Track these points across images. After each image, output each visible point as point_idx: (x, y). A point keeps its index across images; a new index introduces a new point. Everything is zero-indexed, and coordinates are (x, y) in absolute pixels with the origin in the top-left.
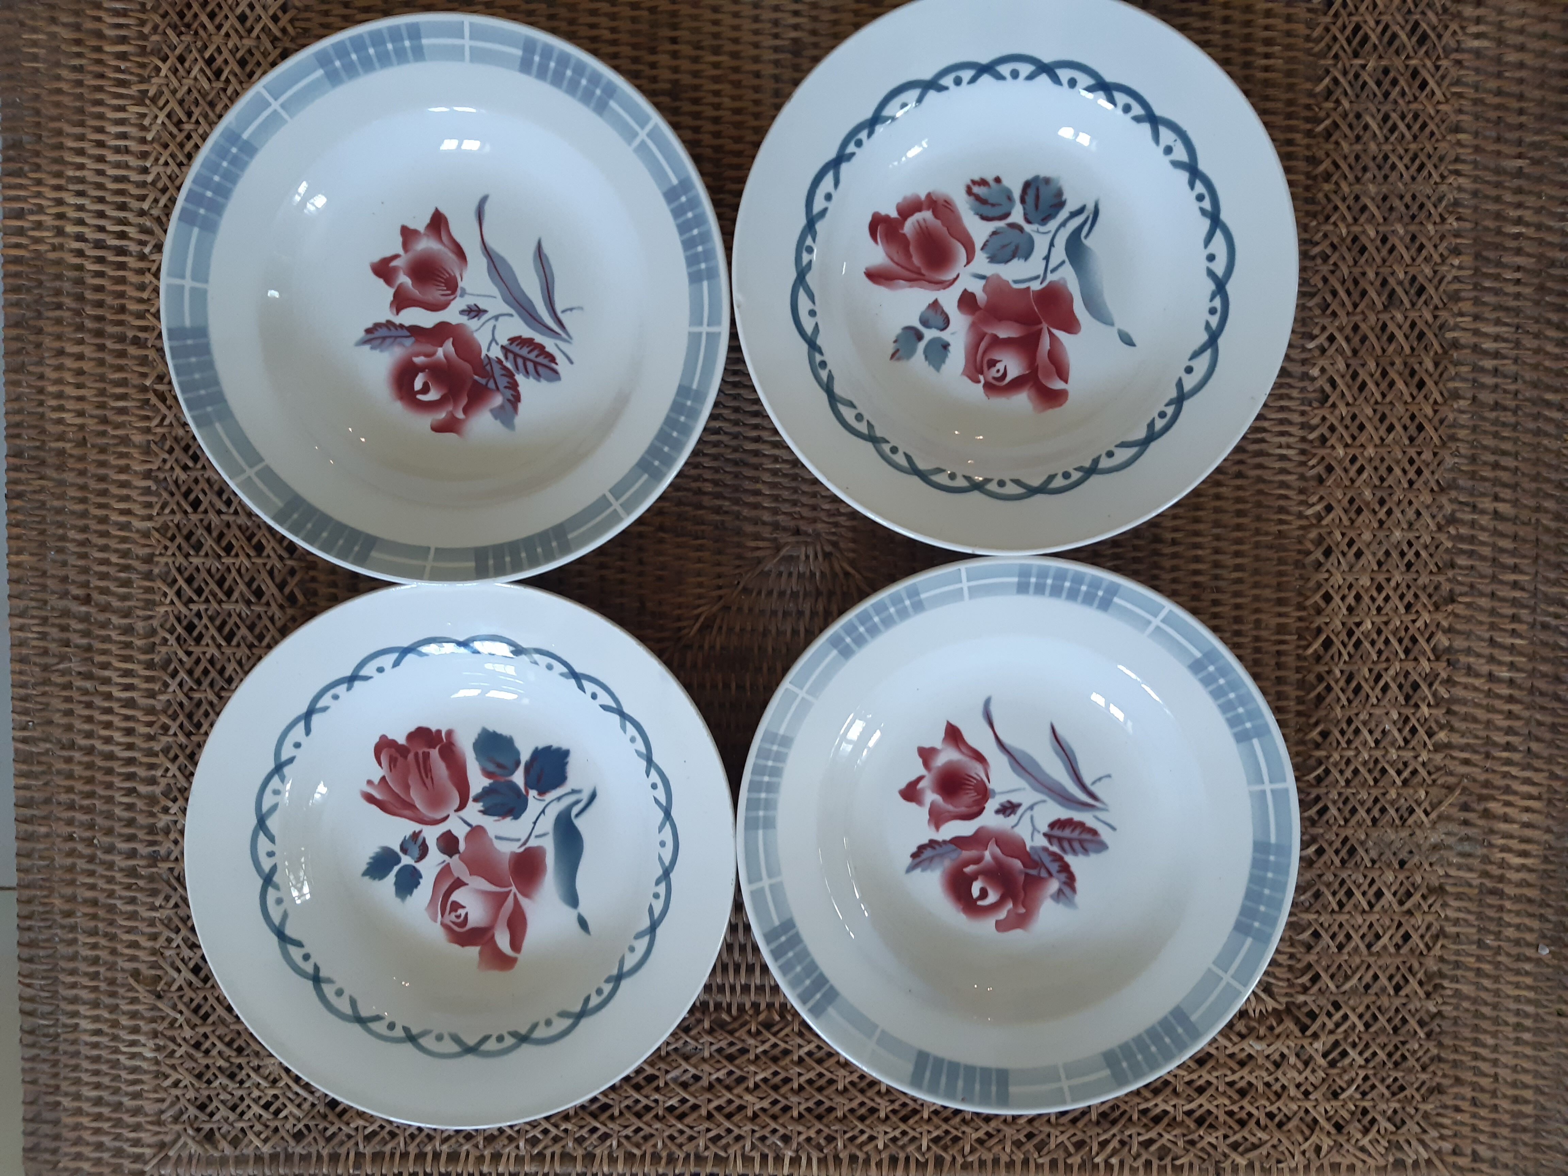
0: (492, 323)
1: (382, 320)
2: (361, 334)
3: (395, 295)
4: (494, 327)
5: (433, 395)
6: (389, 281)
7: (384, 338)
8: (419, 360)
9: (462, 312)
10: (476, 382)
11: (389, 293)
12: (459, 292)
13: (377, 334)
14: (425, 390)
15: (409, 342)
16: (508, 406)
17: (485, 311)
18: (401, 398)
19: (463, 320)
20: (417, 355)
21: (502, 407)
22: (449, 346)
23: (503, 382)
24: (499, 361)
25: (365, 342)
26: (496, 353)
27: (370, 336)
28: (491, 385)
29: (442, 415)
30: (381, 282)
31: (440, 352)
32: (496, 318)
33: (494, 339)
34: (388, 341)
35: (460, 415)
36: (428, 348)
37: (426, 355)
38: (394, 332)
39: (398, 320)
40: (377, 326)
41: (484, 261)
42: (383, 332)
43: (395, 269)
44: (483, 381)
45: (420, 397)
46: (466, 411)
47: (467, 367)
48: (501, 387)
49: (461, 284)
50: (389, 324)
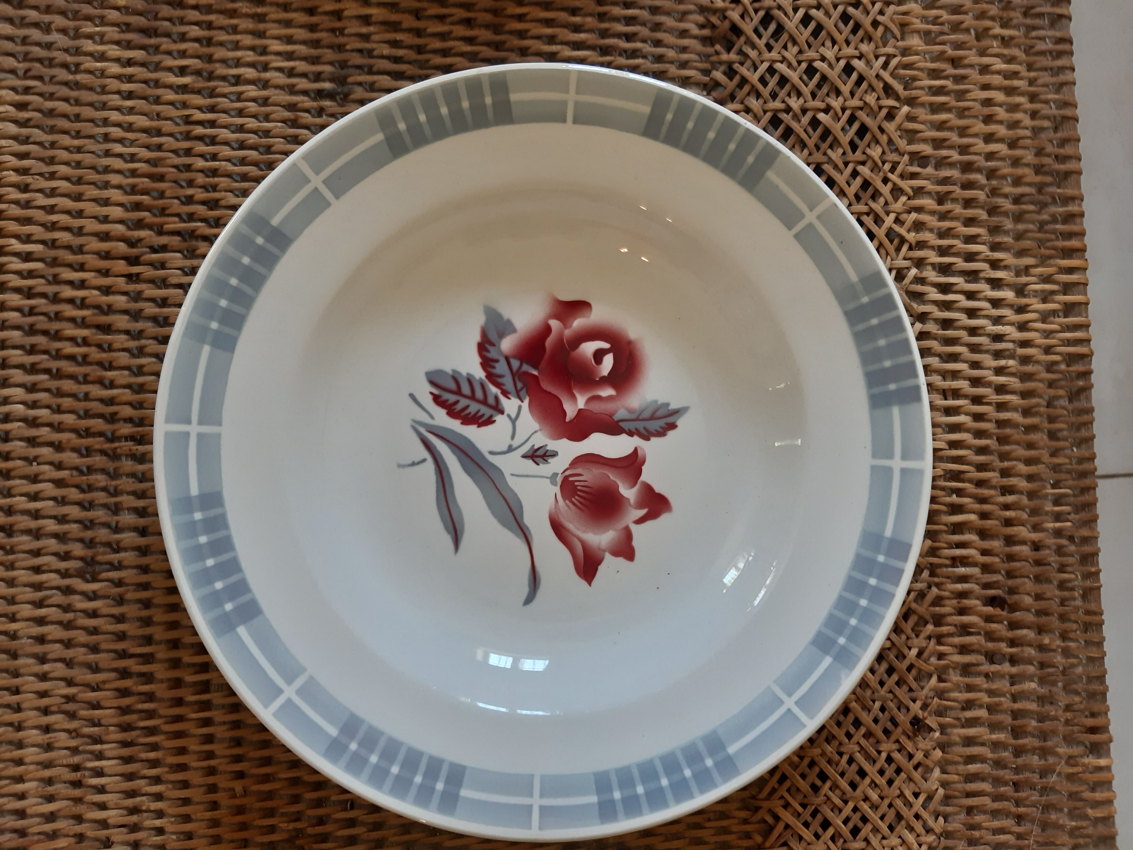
0: (515, 443)
1: (655, 441)
2: (681, 422)
3: (639, 473)
4: (513, 437)
5: (589, 348)
6: (648, 489)
7: (652, 418)
8: (607, 392)
9: (554, 454)
10: (536, 367)
12: (559, 479)
13: (662, 423)
14: (599, 355)
15: (621, 414)
16: (493, 336)
17: (524, 456)
18: (630, 343)
19: (552, 445)
20: (610, 398)
21: (501, 336)
22: (571, 411)
23: (501, 368)
24: (505, 393)
25: (676, 412)
26: (510, 405)
27: (670, 420)
28: (515, 364)
29: (578, 323)
30: (658, 489)
31: (581, 402)
32: (511, 449)
33: (514, 421)
34: (646, 414)
35: (554, 324)
36: (597, 407)
37: (599, 398)
38: (640, 425)
39: (636, 441)
40: (661, 433)
41: (528, 520)
42: (655, 425)
43: (640, 505)
44: (526, 368)
45: (606, 345)
46: (547, 330)
47: (547, 386)
48: (503, 362)
49: (557, 489)
50: (646, 436)
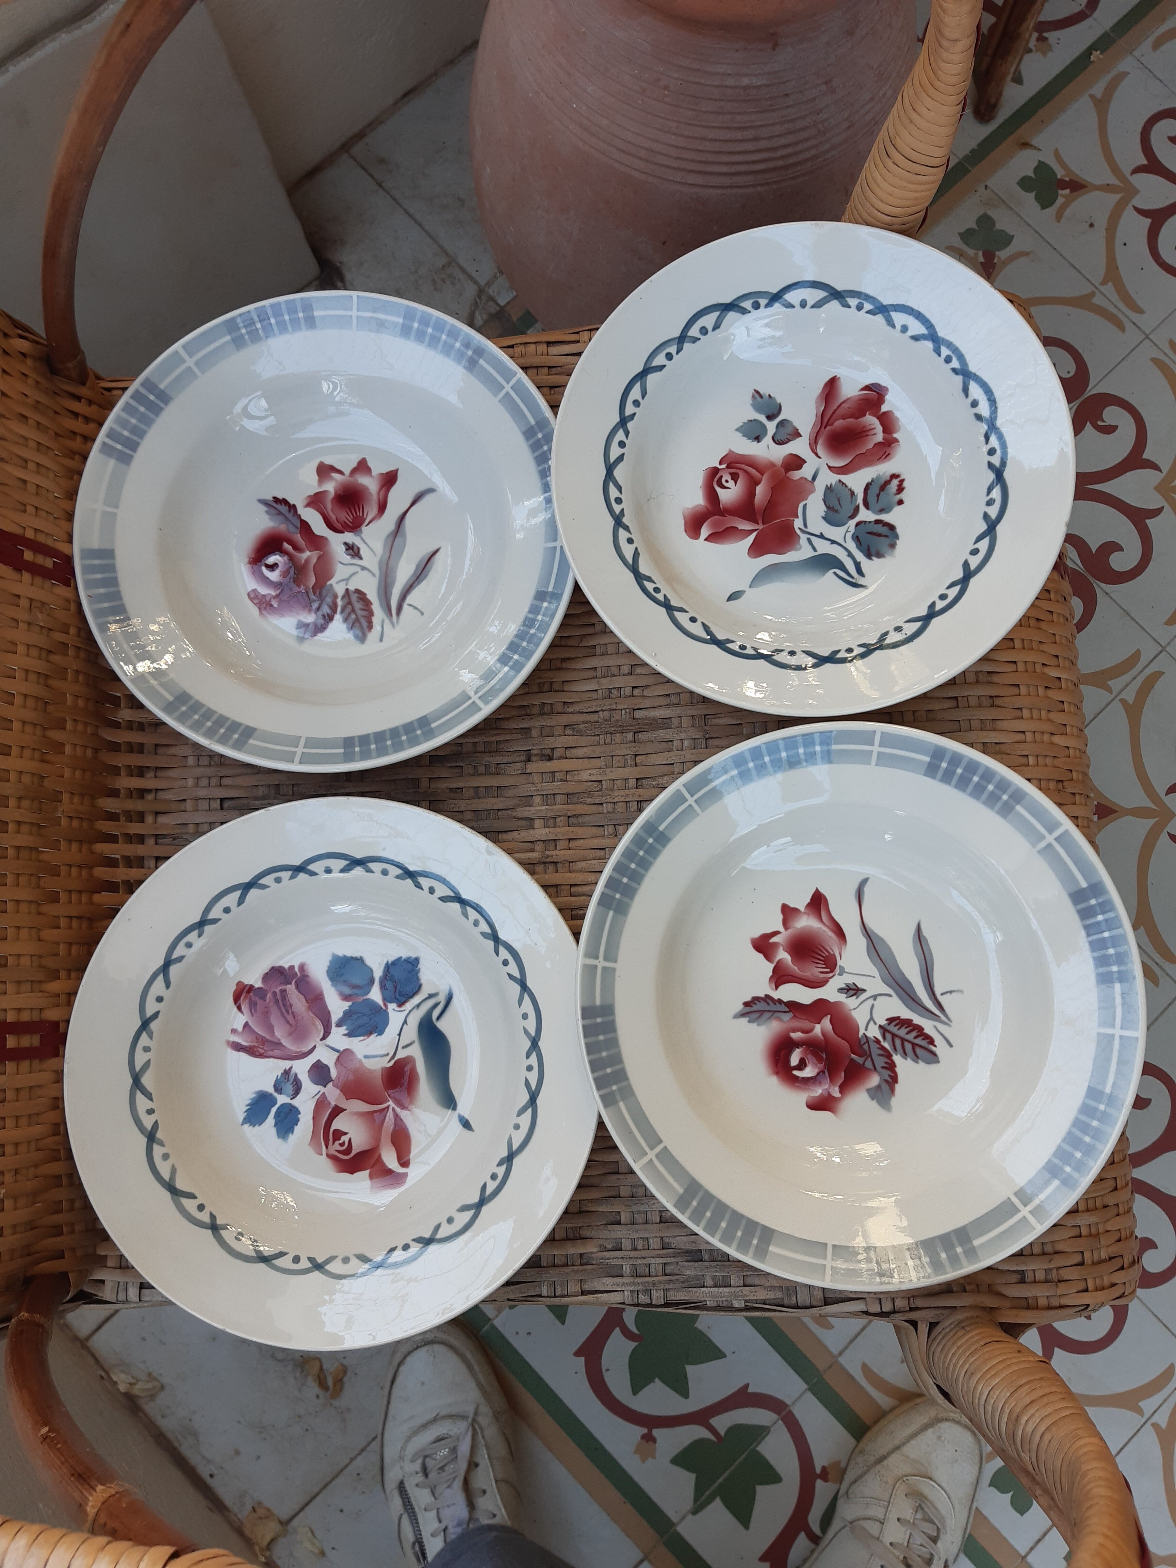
11: (768, 968)
